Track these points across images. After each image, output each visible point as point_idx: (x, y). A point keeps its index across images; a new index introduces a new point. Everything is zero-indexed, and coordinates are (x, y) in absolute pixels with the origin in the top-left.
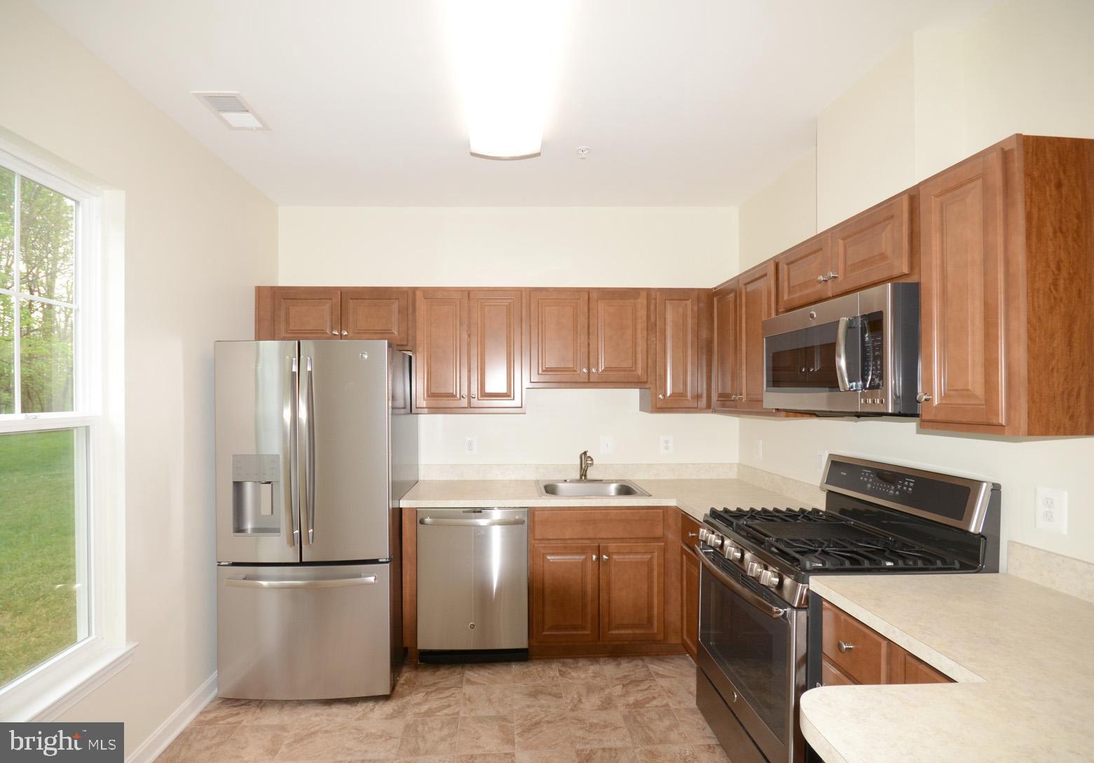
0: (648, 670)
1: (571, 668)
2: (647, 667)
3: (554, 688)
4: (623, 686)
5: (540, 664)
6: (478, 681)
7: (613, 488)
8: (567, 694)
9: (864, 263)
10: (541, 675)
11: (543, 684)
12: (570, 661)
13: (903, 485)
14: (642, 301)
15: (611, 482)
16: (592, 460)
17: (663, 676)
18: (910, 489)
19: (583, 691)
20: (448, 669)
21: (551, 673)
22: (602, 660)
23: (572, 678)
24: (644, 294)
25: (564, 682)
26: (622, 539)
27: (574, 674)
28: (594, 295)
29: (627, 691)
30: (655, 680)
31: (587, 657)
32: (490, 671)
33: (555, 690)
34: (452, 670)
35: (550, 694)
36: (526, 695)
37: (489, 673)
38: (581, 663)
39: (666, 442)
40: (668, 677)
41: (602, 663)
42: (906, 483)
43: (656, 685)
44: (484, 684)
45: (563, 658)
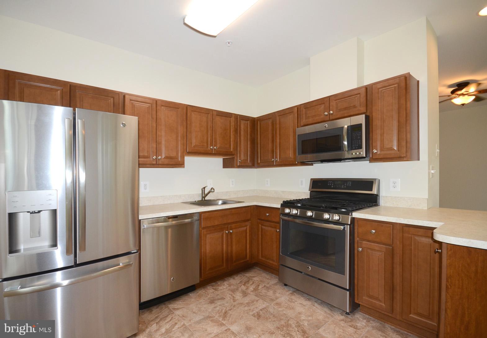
0: (246, 276)
1: (217, 286)
2: (245, 276)
3: (218, 296)
4: (244, 285)
5: (201, 289)
6: (179, 307)
7: (220, 202)
8: (226, 296)
9: (346, 109)
10: (207, 293)
11: (212, 296)
12: (213, 284)
13: (347, 184)
14: (233, 119)
15: (219, 200)
16: (214, 189)
17: (254, 277)
18: (350, 185)
19: (231, 293)
20: (157, 308)
21: (210, 291)
22: (226, 279)
23: (221, 290)
24: (233, 116)
25: (219, 292)
26: (236, 222)
27: (220, 288)
28: (215, 113)
29: (247, 287)
30: (252, 279)
31: (220, 280)
32: (181, 301)
33: (219, 297)
34: (160, 307)
35: (218, 299)
36: (208, 304)
37: (181, 302)
38: (219, 283)
39: (232, 182)
40: (256, 276)
41: (227, 280)
42: (348, 183)
43: (255, 281)
44: (184, 307)
45: (209, 284)
